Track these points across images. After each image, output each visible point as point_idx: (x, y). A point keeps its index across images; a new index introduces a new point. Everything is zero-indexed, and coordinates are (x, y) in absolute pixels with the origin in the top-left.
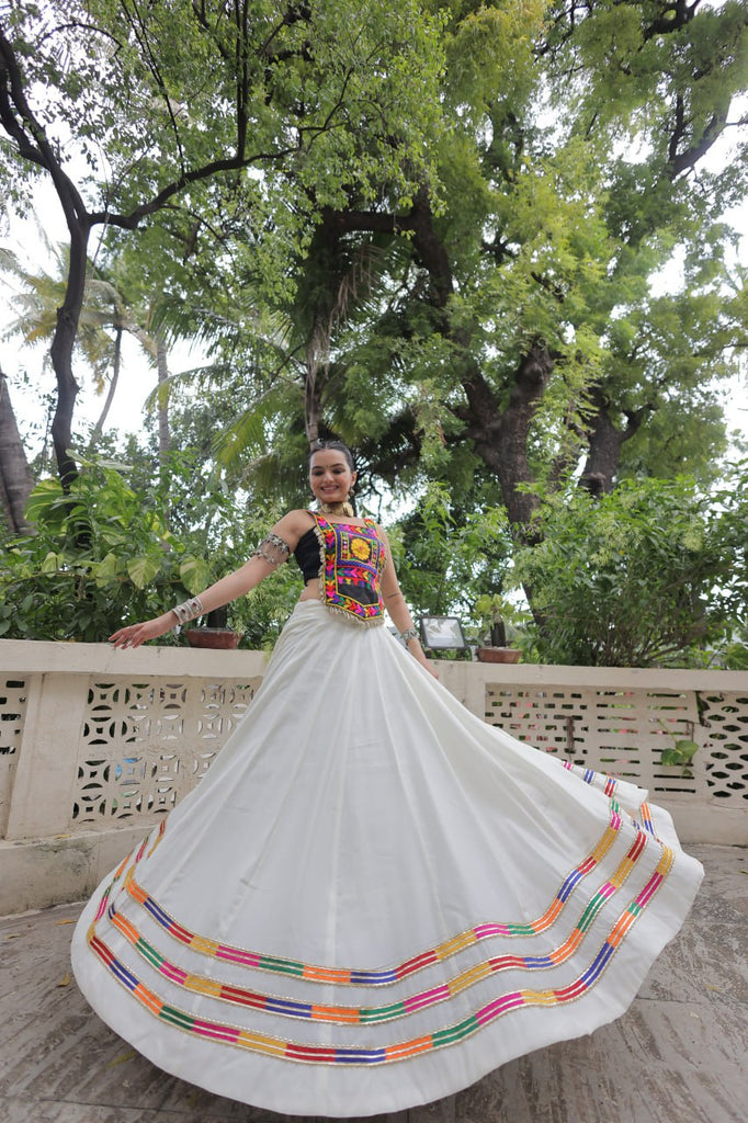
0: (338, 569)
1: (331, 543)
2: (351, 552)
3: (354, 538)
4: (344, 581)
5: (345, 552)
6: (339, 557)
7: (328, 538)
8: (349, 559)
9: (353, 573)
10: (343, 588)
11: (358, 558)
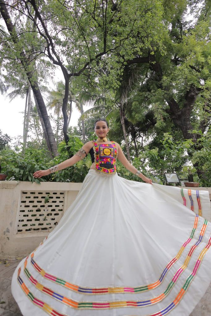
0: (100, 159)
1: (97, 151)
2: (104, 153)
3: (105, 148)
4: (102, 162)
5: (102, 153)
6: (100, 155)
7: (97, 150)
8: (103, 156)
9: (104, 160)
10: (101, 165)
11: (106, 155)
